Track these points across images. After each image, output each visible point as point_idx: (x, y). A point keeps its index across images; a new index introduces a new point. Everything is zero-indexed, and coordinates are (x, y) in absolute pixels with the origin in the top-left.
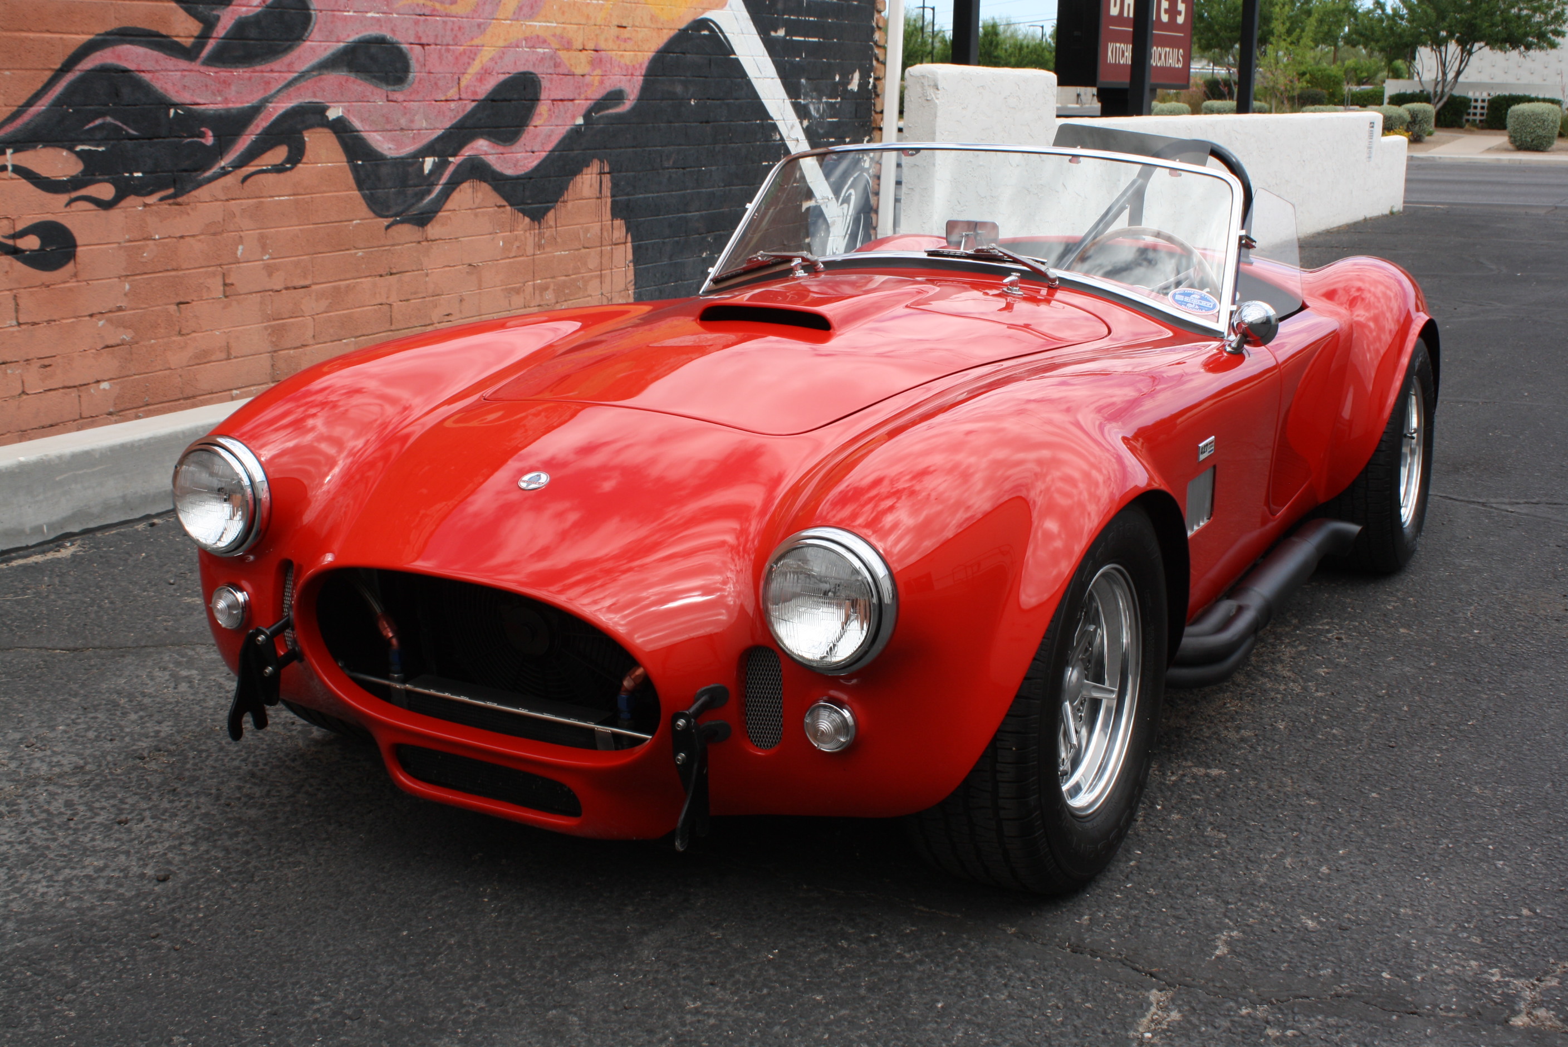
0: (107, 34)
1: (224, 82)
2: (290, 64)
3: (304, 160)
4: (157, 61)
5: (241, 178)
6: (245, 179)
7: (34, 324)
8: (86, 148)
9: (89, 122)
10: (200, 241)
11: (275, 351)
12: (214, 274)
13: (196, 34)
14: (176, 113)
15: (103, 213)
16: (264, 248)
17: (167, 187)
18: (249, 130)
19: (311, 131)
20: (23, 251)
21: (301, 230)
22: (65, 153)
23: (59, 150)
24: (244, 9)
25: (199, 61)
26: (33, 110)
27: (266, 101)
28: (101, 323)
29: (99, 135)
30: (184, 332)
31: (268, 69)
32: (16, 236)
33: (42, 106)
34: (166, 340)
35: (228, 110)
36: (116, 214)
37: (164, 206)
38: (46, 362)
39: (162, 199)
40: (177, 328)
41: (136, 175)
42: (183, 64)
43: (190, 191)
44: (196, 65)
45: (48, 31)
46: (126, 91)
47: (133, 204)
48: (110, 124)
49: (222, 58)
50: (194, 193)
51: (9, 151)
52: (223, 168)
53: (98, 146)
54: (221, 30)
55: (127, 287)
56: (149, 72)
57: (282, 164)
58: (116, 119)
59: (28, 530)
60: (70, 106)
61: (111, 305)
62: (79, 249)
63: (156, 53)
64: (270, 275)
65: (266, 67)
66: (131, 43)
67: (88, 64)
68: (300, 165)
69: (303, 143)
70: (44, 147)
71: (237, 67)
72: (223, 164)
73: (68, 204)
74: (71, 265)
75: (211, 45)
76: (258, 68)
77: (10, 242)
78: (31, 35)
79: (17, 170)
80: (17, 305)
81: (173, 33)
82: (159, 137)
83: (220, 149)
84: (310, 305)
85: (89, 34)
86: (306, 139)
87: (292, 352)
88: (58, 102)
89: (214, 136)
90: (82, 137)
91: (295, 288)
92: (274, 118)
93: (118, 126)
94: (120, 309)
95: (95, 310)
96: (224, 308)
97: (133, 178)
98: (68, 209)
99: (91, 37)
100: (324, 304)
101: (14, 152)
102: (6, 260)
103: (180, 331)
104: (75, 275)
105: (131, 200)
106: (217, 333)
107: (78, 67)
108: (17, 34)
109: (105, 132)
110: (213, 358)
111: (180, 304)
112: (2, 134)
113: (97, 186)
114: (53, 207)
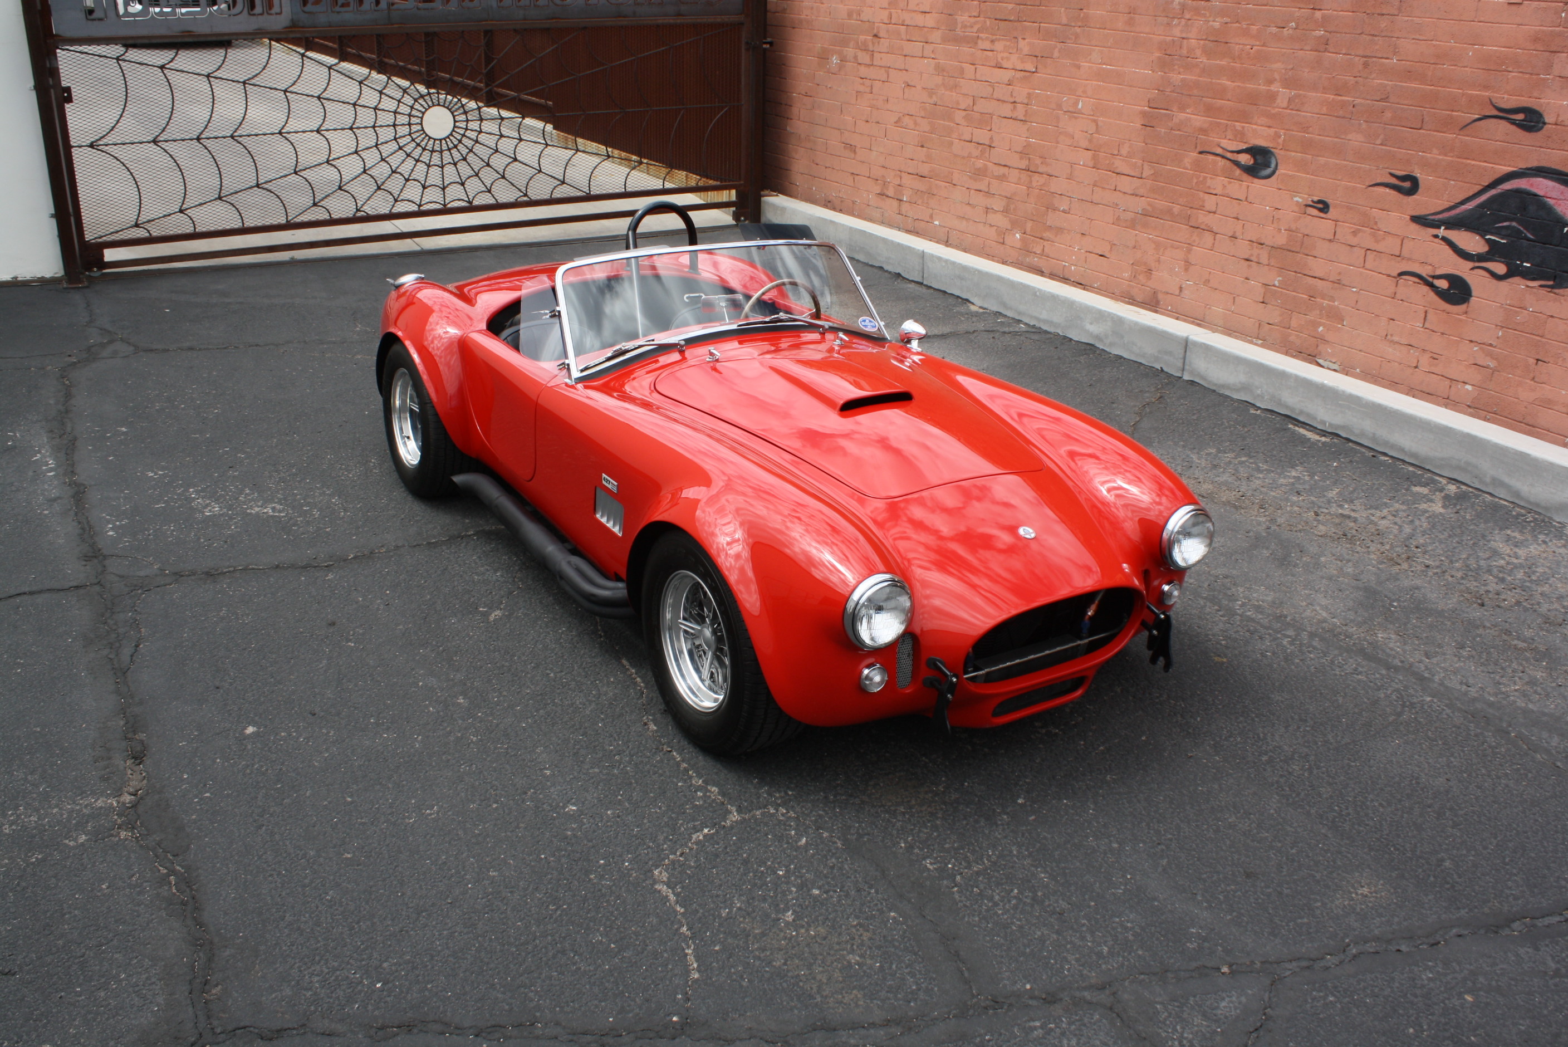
0: (1529, 169)
4: (1562, 193)
7: (1434, 331)
8: (1493, 238)
9: (1500, 223)
10: (1566, 324)
15: (1494, 281)
17: (1548, 279)
20: (1438, 288)
22: (1478, 237)
23: (1474, 235)
26: (1464, 207)
28: (1476, 348)
29: (1504, 232)
30: (1536, 379)
32: (1434, 277)
33: (1469, 206)
34: (1520, 379)
36: (1503, 285)
37: (1543, 292)
38: (1435, 356)
39: (1541, 286)
40: (1532, 375)
41: (1525, 264)
45: (1485, 162)
46: (1532, 208)
47: (1519, 284)
48: (1514, 227)
51: (1443, 228)
53: (1502, 239)
55: (1500, 334)
56: (1554, 199)
58: (1520, 225)
59: (1319, 420)
60: (1488, 210)
61: (1485, 341)
62: (1472, 299)
63: (1562, 187)
66: (1544, 177)
67: (1507, 186)
70: (1465, 230)
73: (1472, 269)
74: (1465, 306)
77: (1430, 280)
78: (1473, 162)
79: (1444, 239)
80: (1426, 316)
82: (1552, 244)
85: (1514, 167)
88: (1481, 206)
90: (1493, 231)
93: (1519, 229)
94: (1491, 345)
95: (1473, 339)
97: (1522, 266)
98: (1471, 272)
99: (1515, 169)
101: (1445, 229)
102: (1426, 289)
103: (1534, 378)
104: (1466, 313)
105: (1517, 280)
106: (1564, 392)
107: (1501, 187)
108: (1464, 161)
109: (1509, 232)
110: (1555, 407)
111: (1538, 360)
112: (1440, 216)
113: (1494, 263)
114: (1462, 269)
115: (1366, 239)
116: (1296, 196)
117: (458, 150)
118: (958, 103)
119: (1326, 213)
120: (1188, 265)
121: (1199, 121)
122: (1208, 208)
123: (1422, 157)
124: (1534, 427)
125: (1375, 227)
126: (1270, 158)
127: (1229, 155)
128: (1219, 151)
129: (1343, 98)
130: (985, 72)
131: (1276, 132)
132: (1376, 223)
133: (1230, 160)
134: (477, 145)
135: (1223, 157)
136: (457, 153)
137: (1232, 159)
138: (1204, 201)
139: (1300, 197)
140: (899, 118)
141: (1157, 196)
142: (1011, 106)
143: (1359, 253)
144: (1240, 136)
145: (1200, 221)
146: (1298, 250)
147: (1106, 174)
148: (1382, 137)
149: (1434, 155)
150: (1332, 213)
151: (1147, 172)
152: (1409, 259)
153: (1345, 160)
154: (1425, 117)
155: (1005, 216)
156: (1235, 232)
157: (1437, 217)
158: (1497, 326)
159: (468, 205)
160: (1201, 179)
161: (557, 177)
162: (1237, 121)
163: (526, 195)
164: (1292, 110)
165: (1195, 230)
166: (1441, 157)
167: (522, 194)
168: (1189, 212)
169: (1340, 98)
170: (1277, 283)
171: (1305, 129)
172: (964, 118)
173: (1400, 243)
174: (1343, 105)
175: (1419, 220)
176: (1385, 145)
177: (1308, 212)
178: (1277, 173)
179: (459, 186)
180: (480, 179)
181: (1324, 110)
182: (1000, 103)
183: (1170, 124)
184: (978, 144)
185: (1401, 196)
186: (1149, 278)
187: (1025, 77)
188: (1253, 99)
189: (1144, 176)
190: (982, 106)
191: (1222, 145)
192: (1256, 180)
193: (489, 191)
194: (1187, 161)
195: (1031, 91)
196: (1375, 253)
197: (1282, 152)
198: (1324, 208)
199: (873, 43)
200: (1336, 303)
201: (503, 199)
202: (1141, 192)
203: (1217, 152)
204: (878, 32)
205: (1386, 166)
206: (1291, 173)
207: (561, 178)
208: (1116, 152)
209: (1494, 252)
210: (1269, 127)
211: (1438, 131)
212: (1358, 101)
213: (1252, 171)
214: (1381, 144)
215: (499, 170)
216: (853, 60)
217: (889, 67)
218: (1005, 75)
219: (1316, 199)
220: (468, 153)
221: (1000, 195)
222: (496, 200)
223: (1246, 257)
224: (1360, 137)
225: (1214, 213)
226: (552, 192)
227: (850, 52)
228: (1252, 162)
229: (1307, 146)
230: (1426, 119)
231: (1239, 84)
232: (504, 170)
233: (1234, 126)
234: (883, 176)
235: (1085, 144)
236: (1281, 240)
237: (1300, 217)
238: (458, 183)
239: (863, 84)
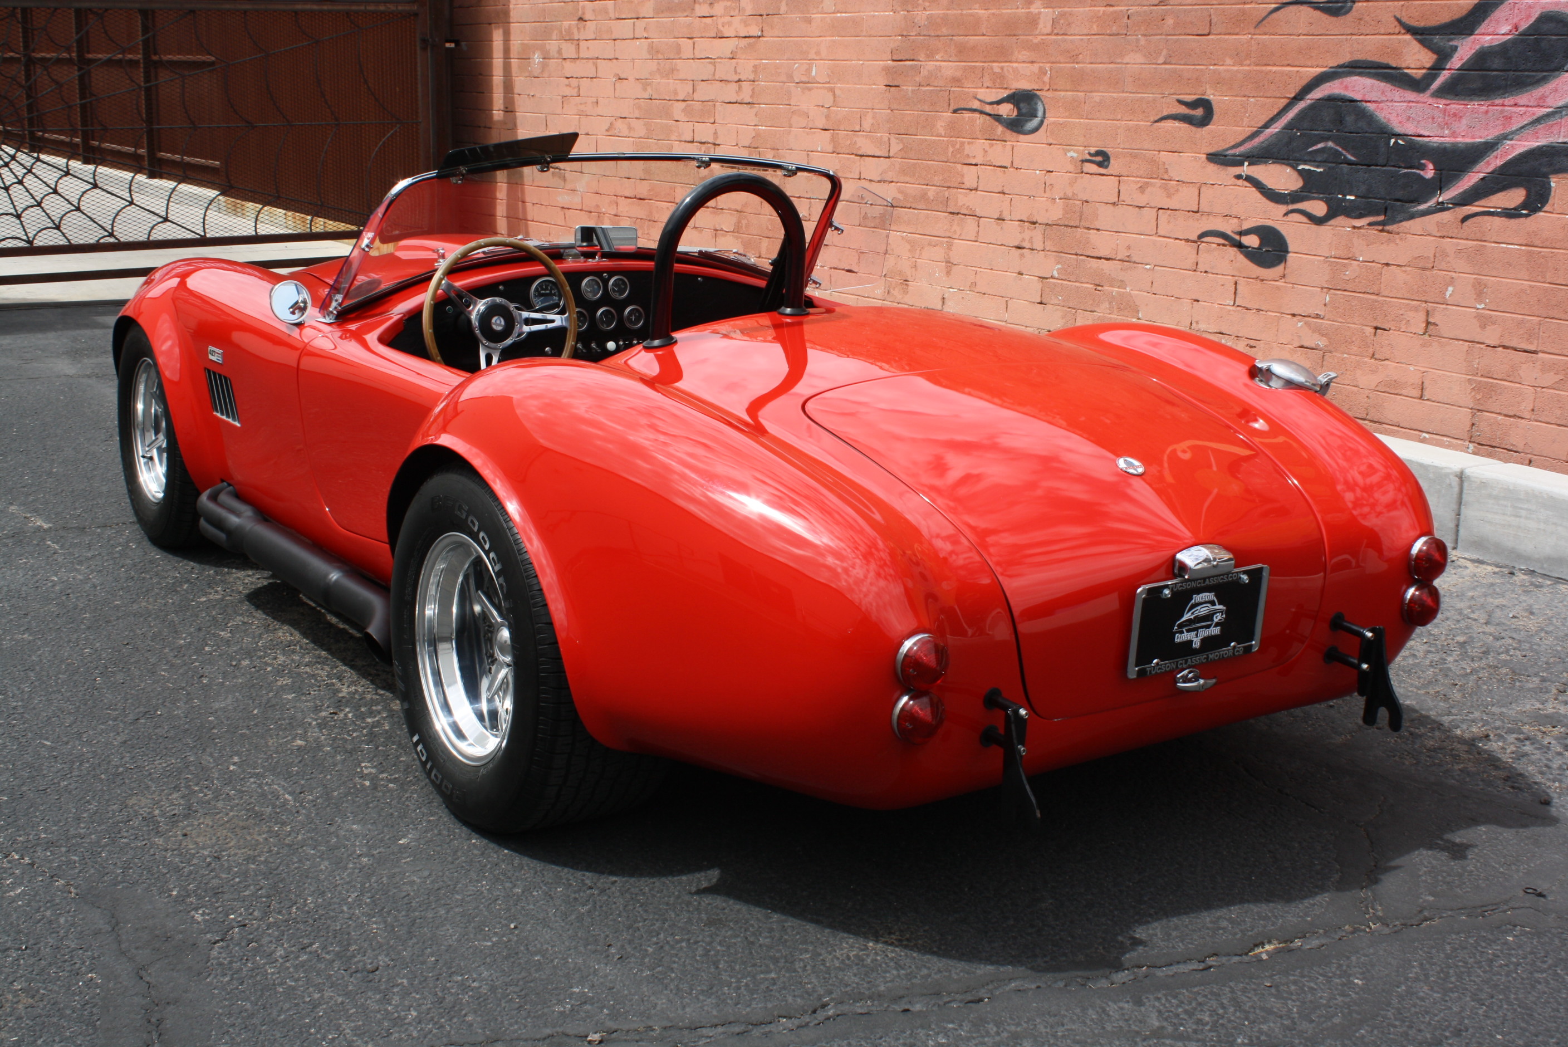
0: (1340, 66)
1: (1455, 115)
2: (1543, 98)
3: (1545, 208)
4: (1383, 93)
5: (1461, 217)
6: (1465, 219)
7: (1247, 309)
8: (1307, 167)
9: (1314, 145)
10: (1405, 272)
11: (1479, 410)
12: (1416, 309)
13: (1428, 65)
14: (1396, 143)
15: (1314, 227)
16: (1480, 295)
17: (1378, 215)
18: (1477, 168)
19: (1561, 176)
20: (1248, 247)
21: (1531, 286)
22: (1288, 170)
23: (1284, 166)
24: (1488, 38)
25: (1428, 93)
26: (1268, 132)
27: (1505, 137)
28: (1300, 324)
29: (1319, 157)
30: (1376, 356)
31: (1512, 103)
32: (1241, 233)
33: (1276, 128)
34: (1358, 358)
35: (1454, 145)
36: (1325, 229)
37: (1373, 232)
38: (1252, 343)
39: (1369, 224)
40: (1371, 351)
41: (1348, 197)
42: (1410, 95)
43: (1401, 221)
44: (1425, 97)
45: (1288, 65)
46: (1349, 119)
47: (1343, 224)
48: (1331, 148)
49: (1453, 90)
50: (1405, 224)
51: (1246, 164)
52: (1442, 203)
53: (1318, 167)
54: (1456, 62)
55: (1328, 299)
56: (1374, 102)
57: (1515, 209)
58: (1337, 145)
60: (1298, 130)
61: (1311, 311)
62: (1290, 255)
63: (1383, 84)
64: (1483, 327)
65: (1509, 100)
66: (1360, 74)
67: (1318, 94)
68: (1541, 214)
69: (1550, 187)
70: (1273, 163)
71: (1472, 100)
72: (1440, 200)
73: (1286, 214)
74: (1281, 267)
75: (1444, 76)
76: (1498, 101)
77: (1237, 237)
78: (1274, 69)
79: (1249, 179)
80: (1236, 289)
81: (1403, 65)
82: (1377, 165)
83: (1440, 183)
84: (1529, 371)
85: (1323, 67)
86: (1553, 184)
87: (1500, 417)
88: (1289, 126)
89: (1435, 169)
90: (1306, 158)
91: (1515, 349)
92: (1510, 157)
93: (1337, 151)
94: (1318, 316)
95: (1295, 311)
96: (1423, 346)
97: (1345, 200)
98: (1285, 218)
99: (1324, 70)
100: (1550, 379)
101: (1249, 165)
102: (1233, 251)
103: (1373, 355)
104: (1284, 276)
105: (1341, 220)
106: (1412, 368)
107: (1309, 96)
108: (1264, 68)
109: (1325, 156)
110: (1404, 392)
111: (1376, 328)
112: (1241, 149)
113: (1311, 202)
114: (1273, 215)
115: (1156, 196)
116: (1069, 151)
117: (11, 170)
118: (676, 93)
119: (1106, 167)
120: (949, 264)
121: (950, 68)
122: (967, 185)
123: (1214, 71)
124: (1381, 423)
125: (1166, 177)
126: (1036, 104)
127: (988, 109)
128: (976, 105)
129: (1115, 8)
130: (706, 47)
131: (1040, 68)
132: (1166, 171)
133: (990, 115)
134: (39, 163)
135: (982, 112)
136: (10, 173)
137: (992, 113)
138: (963, 176)
139: (1074, 151)
140: (611, 124)
141: (908, 179)
142: (735, 86)
143: (1150, 214)
144: (999, 80)
145: (960, 204)
146: (1077, 223)
147: (848, 159)
148: (1164, 52)
149: (1229, 67)
150: (1114, 166)
151: (895, 148)
152: (1209, 214)
153: (1123, 92)
154: (1213, 17)
155: (737, 238)
156: (1001, 212)
157: (1237, 151)
158: (1322, 288)
159: (27, 245)
160: (958, 146)
161: (157, 212)
162: (994, 62)
163: (111, 235)
164: (1057, 34)
165: (955, 216)
166: (1235, 68)
167: (106, 234)
168: (946, 194)
169: (1111, 9)
170: (1056, 274)
171: (1074, 59)
172: (684, 110)
173: (1197, 193)
174: (1116, 18)
175: (1218, 158)
176: (1170, 64)
177: (1085, 170)
178: (1045, 124)
179: (14, 219)
180: (44, 211)
181: (1095, 29)
182: (722, 84)
183: (917, 79)
184: (701, 143)
185: (1193, 129)
186: (906, 292)
187: (750, 45)
188: (1010, 28)
189: (891, 155)
190: (705, 92)
191: (979, 97)
192: (1022, 137)
193: (58, 227)
194: (940, 126)
195: (757, 62)
196: (1169, 212)
197: (1049, 94)
198: (1104, 161)
199: (578, 29)
200: (1128, 289)
201: (78, 238)
202: (889, 176)
203: (974, 107)
204: (584, 13)
205: (1172, 91)
206: (1061, 120)
207: (163, 214)
208: (857, 128)
209: (1311, 187)
210: (1032, 62)
211: (1229, 34)
212: (1134, 9)
213: (1015, 125)
214: (1165, 63)
215: (71, 200)
216: (556, 55)
217: (597, 58)
218: (726, 47)
219: (1093, 150)
220: (26, 174)
221: (729, 209)
222: (69, 240)
223: (1016, 244)
224: (1139, 58)
225: (976, 189)
226: (150, 232)
227: (552, 46)
228: (1015, 113)
229: (1078, 80)
230: (1214, 19)
231: (994, 11)
232: (79, 200)
233: (992, 68)
234: (598, 206)
235: (821, 123)
236: (1056, 213)
237: (1076, 178)
238: (11, 214)
239: (569, 85)
